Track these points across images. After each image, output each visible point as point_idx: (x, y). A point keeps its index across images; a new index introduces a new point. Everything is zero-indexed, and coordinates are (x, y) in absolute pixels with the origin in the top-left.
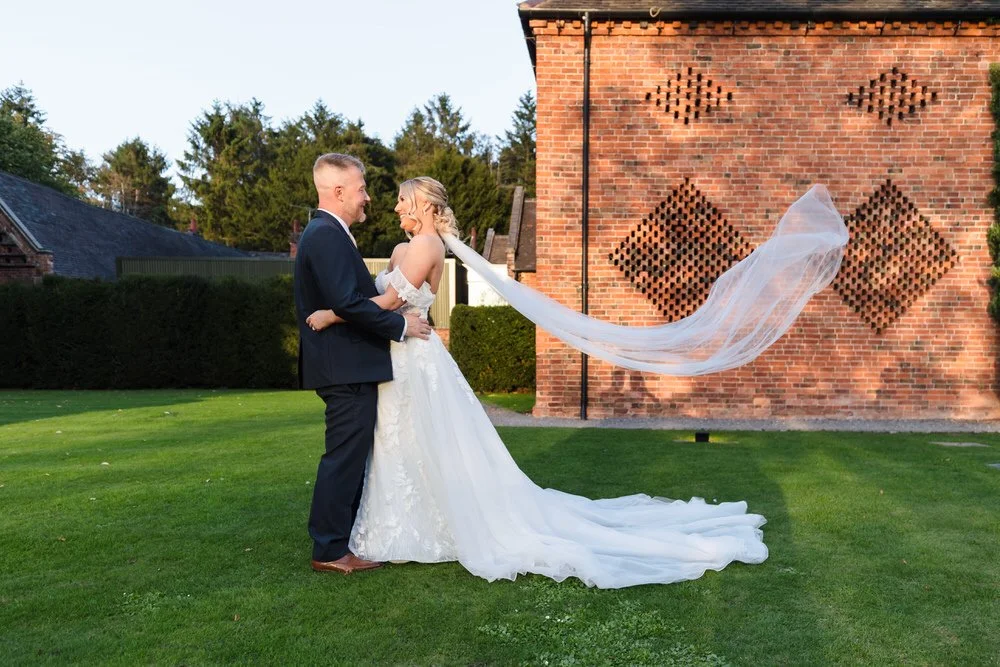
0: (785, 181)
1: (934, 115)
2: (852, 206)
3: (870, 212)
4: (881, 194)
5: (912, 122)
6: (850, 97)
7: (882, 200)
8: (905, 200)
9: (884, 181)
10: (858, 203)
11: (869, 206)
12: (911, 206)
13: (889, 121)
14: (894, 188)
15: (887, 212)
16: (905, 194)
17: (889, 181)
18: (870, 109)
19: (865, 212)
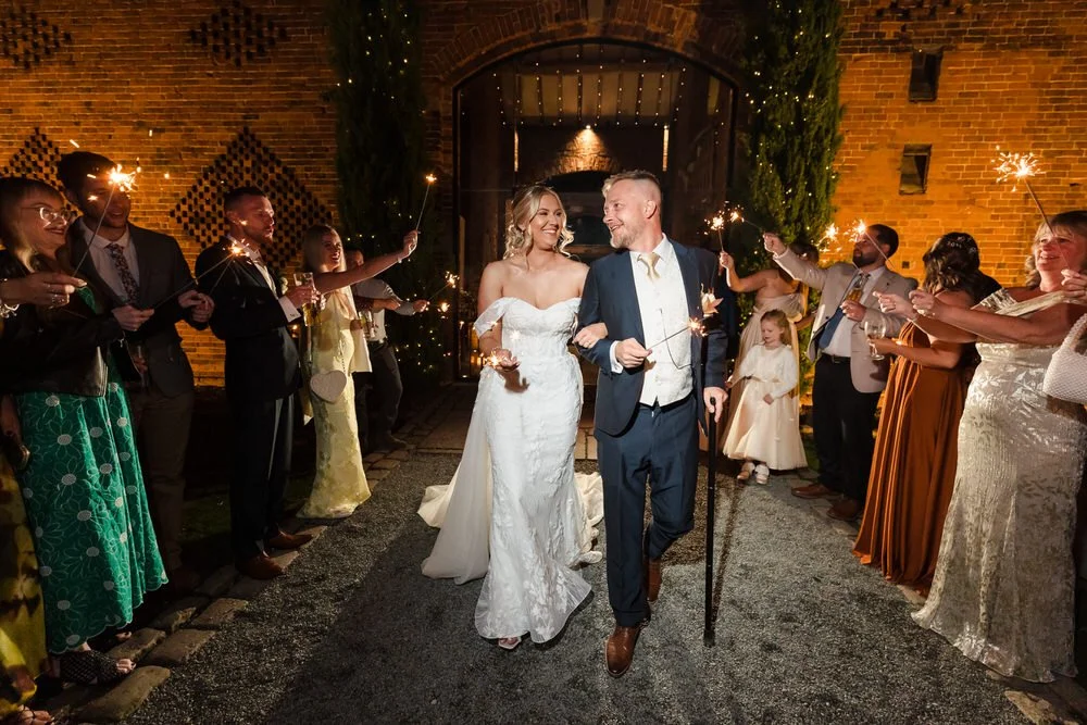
0: (137, 130)
1: (286, 53)
2: (210, 156)
3: (230, 164)
4: (241, 144)
5: (262, 61)
6: (193, 33)
7: (241, 151)
8: (266, 150)
9: (241, 128)
10: (217, 153)
11: (229, 157)
12: (273, 157)
13: (238, 62)
14: (253, 136)
15: (248, 164)
16: (264, 142)
17: (246, 130)
18: (216, 48)
19: (224, 164)
